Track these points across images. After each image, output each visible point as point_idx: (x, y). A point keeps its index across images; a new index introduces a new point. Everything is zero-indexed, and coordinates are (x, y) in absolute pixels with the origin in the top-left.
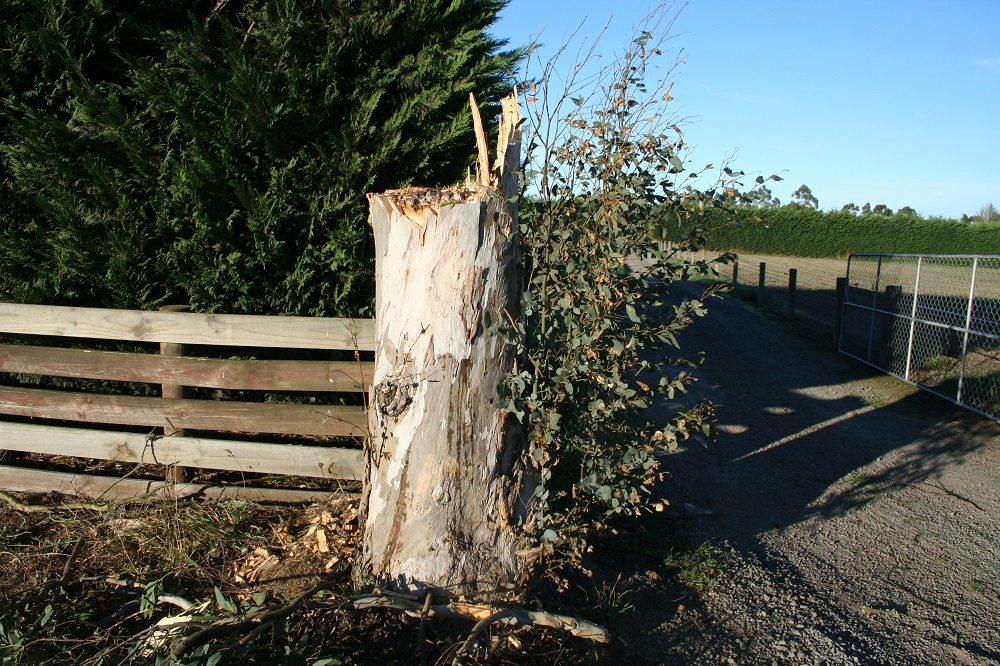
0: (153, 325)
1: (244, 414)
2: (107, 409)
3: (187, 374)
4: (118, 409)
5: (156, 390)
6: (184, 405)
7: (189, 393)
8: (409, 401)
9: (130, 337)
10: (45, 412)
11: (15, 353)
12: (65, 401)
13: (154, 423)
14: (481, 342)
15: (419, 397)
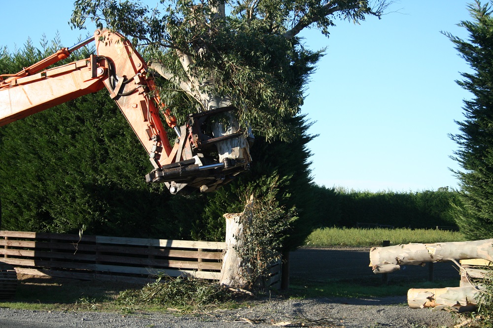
0: (196, 244)
1: (213, 265)
2: (186, 265)
3: (202, 255)
8: (226, 252)
9: (192, 247)
12: (177, 263)
13: (196, 268)
14: (239, 241)
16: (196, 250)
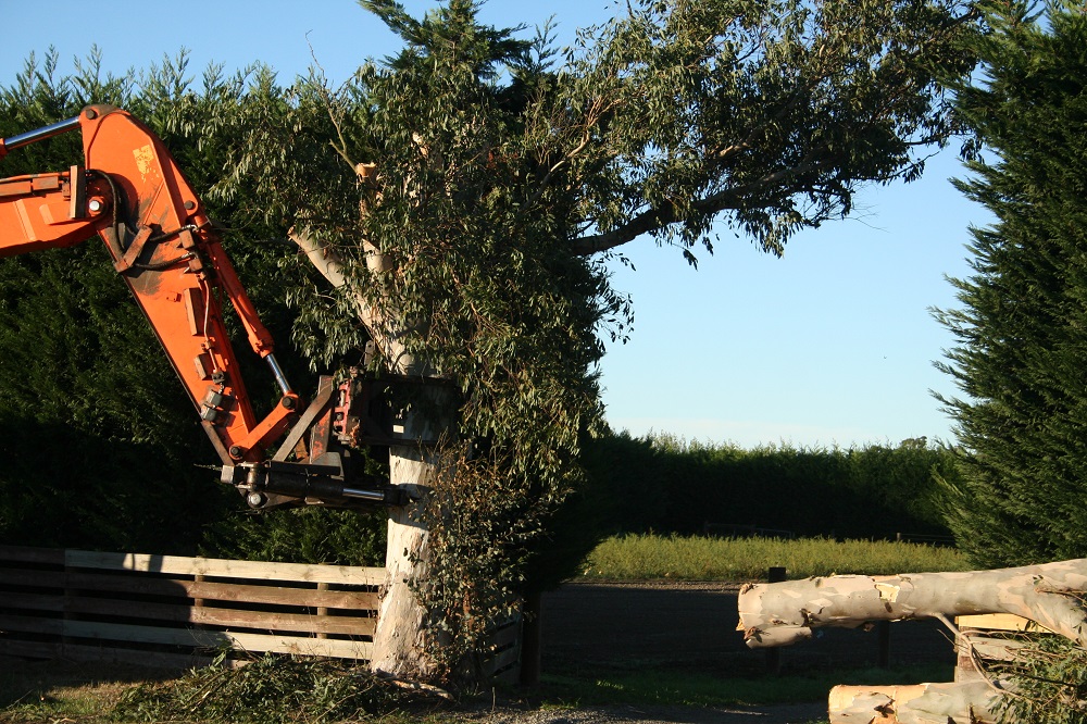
0: (313, 572)
1: (356, 624)
2: (288, 622)
3: (329, 600)
4: (293, 622)
5: (313, 611)
6: (327, 620)
7: (332, 612)
8: (387, 592)
9: (303, 580)
10: (256, 625)
11: (244, 590)
12: (267, 618)
13: (312, 630)
14: (419, 566)
15: (391, 590)
16: (313, 586)
